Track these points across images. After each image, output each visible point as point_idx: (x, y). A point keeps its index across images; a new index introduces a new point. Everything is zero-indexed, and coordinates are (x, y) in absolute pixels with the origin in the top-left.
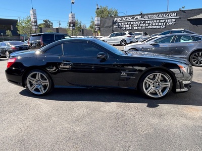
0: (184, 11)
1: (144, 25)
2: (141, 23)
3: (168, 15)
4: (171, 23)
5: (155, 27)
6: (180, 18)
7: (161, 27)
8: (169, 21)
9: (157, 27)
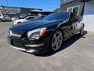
0: (23, 8)
1: (6, 12)
2: (3, 11)
3: (17, 9)
4: (19, 13)
5: (12, 14)
6: (22, 11)
7: (15, 14)
8: (18, 11)
9: (13, 13)
